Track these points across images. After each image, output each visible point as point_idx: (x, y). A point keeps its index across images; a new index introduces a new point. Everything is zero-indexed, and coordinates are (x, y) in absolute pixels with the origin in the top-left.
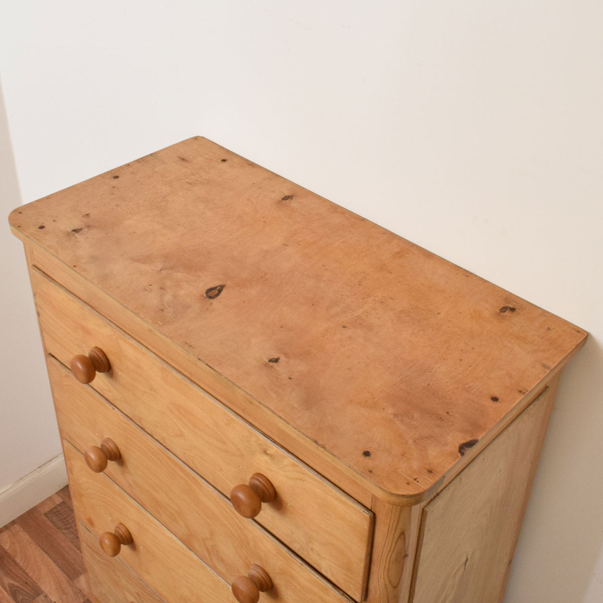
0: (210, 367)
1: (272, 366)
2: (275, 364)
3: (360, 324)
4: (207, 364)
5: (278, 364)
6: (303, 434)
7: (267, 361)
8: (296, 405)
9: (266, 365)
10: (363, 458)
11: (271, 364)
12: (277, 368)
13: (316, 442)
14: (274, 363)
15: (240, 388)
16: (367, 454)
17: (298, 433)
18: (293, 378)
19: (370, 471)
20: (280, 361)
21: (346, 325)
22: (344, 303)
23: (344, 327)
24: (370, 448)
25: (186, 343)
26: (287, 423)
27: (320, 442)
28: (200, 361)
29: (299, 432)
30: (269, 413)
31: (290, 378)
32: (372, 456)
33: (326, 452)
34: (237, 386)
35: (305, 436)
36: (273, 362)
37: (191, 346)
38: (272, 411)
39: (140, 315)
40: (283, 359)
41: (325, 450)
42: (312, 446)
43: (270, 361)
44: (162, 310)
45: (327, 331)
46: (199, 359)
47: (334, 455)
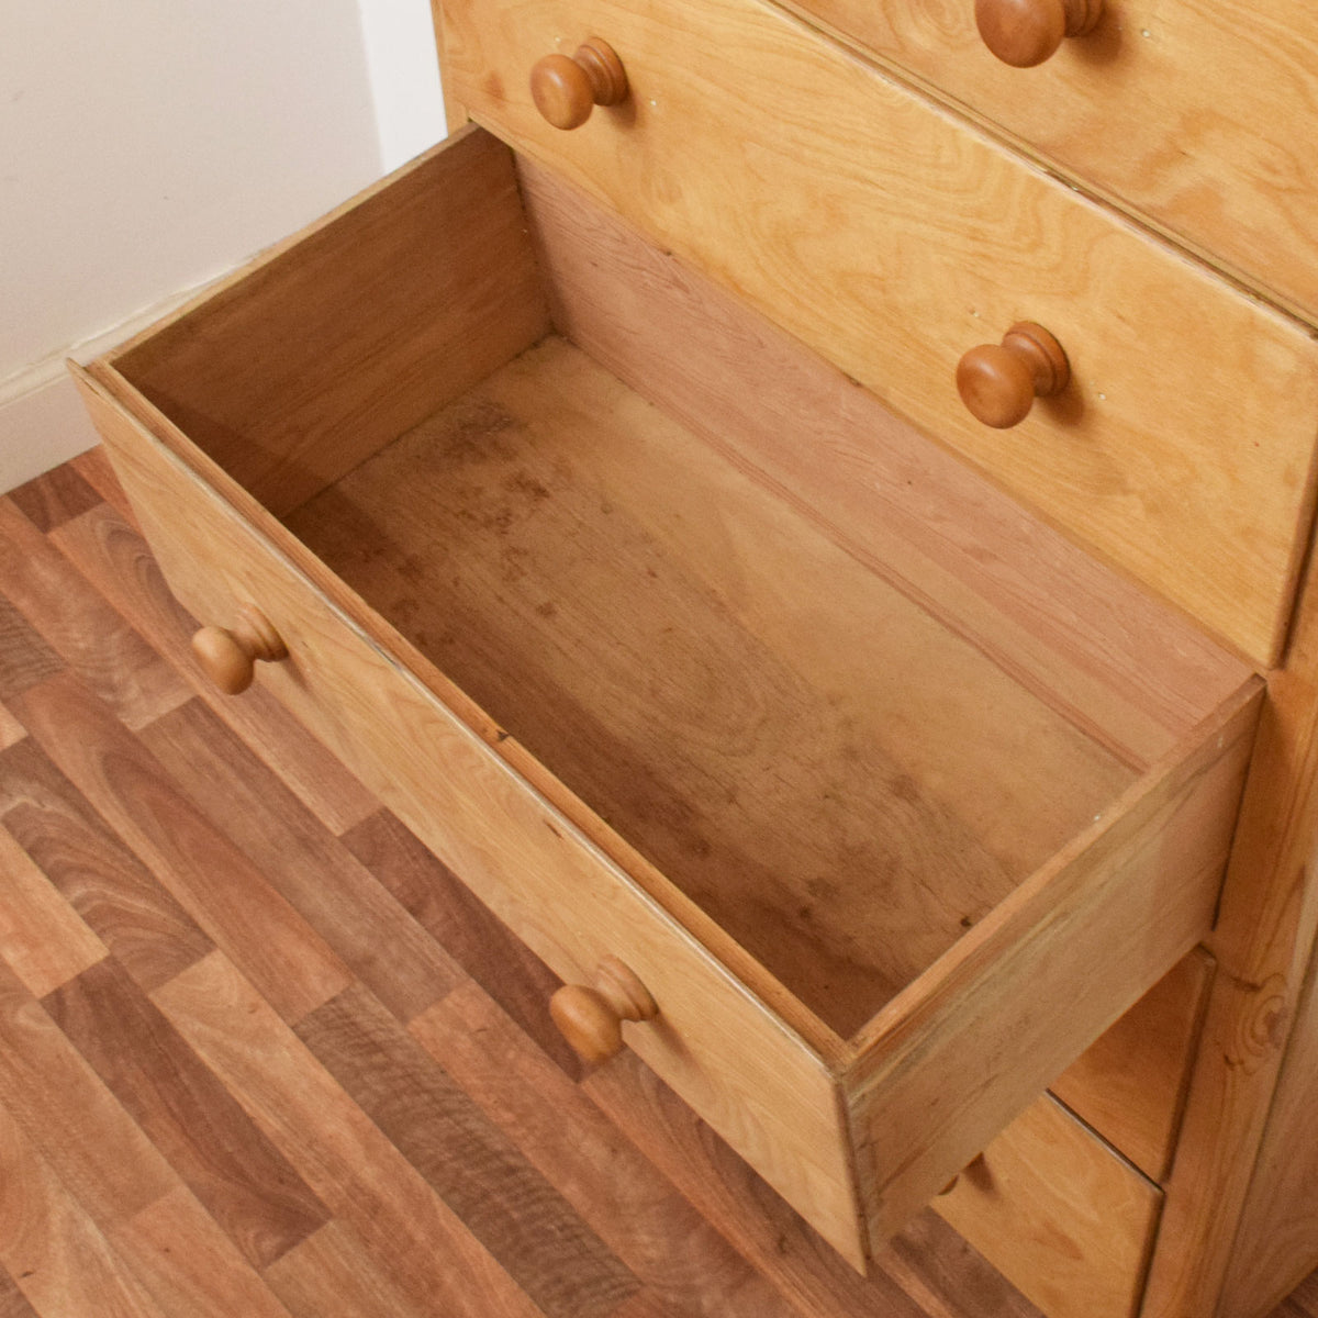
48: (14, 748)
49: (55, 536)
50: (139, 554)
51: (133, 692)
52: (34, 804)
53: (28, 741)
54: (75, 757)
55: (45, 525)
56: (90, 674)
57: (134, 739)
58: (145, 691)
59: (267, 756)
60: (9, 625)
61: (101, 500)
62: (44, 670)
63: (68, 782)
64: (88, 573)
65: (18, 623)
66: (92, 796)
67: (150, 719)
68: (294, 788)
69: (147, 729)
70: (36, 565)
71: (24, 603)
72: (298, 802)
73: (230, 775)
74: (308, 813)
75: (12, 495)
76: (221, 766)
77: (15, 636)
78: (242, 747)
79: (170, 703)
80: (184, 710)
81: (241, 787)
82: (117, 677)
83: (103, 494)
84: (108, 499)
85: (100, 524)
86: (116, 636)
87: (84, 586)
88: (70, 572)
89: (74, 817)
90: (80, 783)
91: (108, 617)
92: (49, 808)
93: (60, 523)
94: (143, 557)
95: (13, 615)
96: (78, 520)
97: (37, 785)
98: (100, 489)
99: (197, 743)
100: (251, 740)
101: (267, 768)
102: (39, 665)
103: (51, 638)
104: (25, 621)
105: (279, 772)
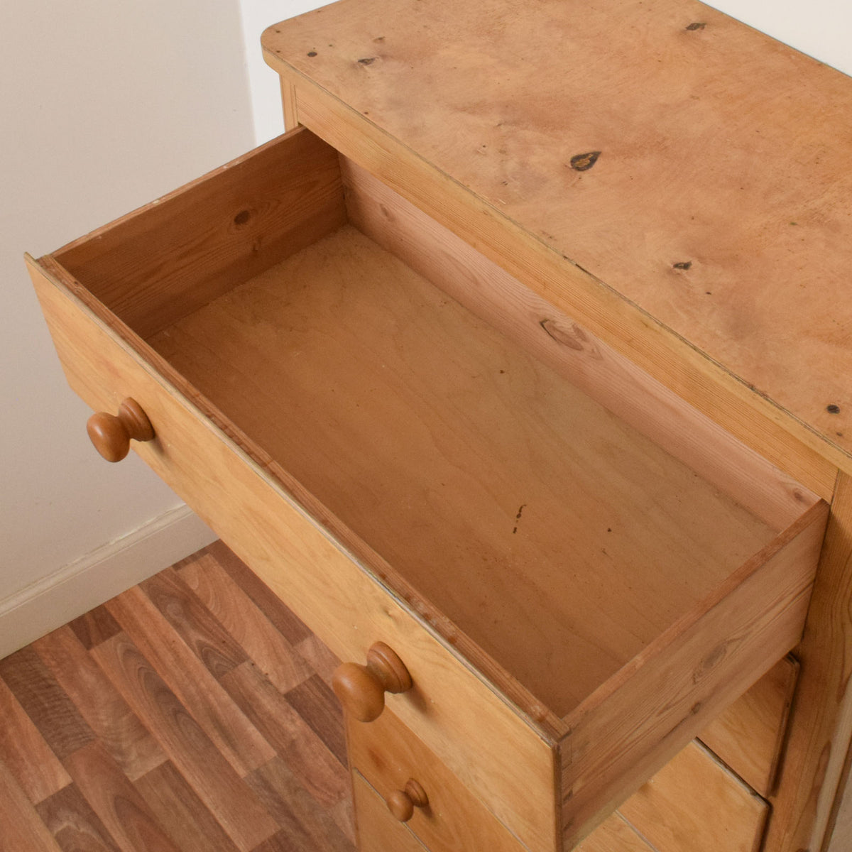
0: (583, 270)
1: (679, 274)
2: (684, 272)
3: (819, 221)
4: (577, 265)
5: (689, 271)
6: (730, 374)
7: (672, 266)
8: (719, 333)
9: (670, 272)
10: (826, 415)
11: (678, 270)
12: (688, 278)
13: (752, 387)
14: (682, 270)
15: (629, 302)
16: (833, 409)
17: (723, 373)
18: (712, 292)
19: (839, 435)
20: (692, 267)
21: (795, 221)
22: (793, 189)
23: (793, 224)
24: (839, 401)
25: (544, 233)
26: (705, 356)
27: (758, 387)
28: (566, 261)
29: (725, 370)
30: (677, 340)
31: (708, 293)
32: (842, 413)
33: (767, 403)
34: (625, 299)
35: (734, 377)
36: (681, 267)
37: (551, 237)
38: (682, 339)
39: (470, 188)
40: (695, 263)
41: (767, 400)
42: (744, 394)
43: (676, 266)
44: (505, 183)
45: (765, 228)
46: (565, 257)
47: (781, 408)
48: (64, 790)
49: (94, 652)
50: (140, 666)
51: (133, 756)
52: (73, 826)
53: (71, 785)
54: (98, 798)
55: (89, 645)
56: (110, 743)
57: (132, 786)
58: (140, 755)
59: (206, 800)
60: (65, 710)
61: (120, 629)
62: (83, 740)
63: (94, 814)
64: (111, 677)
65: (71, 708)
66: (107, 823)
67: (142, 774)
68: (221, 822)
69: (141, 780)
70: (82, 671)
71: (74, 695)
72: (222, 830)
73: (185, 812)
74: (227, 838)
75: (71, 624)
76: (181, 807)
77: (69, 717)
78: (193, 794)
79: (154, 763)
80: (161, 768)
81: (191, 820)
82: (124, 745)
83: (122, 626)
84: (124, 628)
85: (120, 645)
86: (124, 719)
87: (108, 684)
88: (101, 676)
89: (95, 836)
90: (100, 813)
91: (121, 707)
92: (82, 830)
93: (97, 644)
94: (142, 668)
95: (68, 703)
96: (107, 642)
97: (76, 814)
98: (120, 622)
99: (168, 791)
100: (198, 790)
101: (206, 808)
102: (80, 736)
103: (88, 718)
104: (75, 707)
105: (213, 811)
